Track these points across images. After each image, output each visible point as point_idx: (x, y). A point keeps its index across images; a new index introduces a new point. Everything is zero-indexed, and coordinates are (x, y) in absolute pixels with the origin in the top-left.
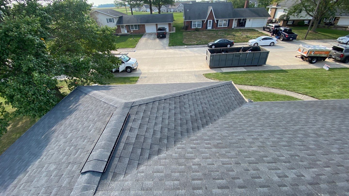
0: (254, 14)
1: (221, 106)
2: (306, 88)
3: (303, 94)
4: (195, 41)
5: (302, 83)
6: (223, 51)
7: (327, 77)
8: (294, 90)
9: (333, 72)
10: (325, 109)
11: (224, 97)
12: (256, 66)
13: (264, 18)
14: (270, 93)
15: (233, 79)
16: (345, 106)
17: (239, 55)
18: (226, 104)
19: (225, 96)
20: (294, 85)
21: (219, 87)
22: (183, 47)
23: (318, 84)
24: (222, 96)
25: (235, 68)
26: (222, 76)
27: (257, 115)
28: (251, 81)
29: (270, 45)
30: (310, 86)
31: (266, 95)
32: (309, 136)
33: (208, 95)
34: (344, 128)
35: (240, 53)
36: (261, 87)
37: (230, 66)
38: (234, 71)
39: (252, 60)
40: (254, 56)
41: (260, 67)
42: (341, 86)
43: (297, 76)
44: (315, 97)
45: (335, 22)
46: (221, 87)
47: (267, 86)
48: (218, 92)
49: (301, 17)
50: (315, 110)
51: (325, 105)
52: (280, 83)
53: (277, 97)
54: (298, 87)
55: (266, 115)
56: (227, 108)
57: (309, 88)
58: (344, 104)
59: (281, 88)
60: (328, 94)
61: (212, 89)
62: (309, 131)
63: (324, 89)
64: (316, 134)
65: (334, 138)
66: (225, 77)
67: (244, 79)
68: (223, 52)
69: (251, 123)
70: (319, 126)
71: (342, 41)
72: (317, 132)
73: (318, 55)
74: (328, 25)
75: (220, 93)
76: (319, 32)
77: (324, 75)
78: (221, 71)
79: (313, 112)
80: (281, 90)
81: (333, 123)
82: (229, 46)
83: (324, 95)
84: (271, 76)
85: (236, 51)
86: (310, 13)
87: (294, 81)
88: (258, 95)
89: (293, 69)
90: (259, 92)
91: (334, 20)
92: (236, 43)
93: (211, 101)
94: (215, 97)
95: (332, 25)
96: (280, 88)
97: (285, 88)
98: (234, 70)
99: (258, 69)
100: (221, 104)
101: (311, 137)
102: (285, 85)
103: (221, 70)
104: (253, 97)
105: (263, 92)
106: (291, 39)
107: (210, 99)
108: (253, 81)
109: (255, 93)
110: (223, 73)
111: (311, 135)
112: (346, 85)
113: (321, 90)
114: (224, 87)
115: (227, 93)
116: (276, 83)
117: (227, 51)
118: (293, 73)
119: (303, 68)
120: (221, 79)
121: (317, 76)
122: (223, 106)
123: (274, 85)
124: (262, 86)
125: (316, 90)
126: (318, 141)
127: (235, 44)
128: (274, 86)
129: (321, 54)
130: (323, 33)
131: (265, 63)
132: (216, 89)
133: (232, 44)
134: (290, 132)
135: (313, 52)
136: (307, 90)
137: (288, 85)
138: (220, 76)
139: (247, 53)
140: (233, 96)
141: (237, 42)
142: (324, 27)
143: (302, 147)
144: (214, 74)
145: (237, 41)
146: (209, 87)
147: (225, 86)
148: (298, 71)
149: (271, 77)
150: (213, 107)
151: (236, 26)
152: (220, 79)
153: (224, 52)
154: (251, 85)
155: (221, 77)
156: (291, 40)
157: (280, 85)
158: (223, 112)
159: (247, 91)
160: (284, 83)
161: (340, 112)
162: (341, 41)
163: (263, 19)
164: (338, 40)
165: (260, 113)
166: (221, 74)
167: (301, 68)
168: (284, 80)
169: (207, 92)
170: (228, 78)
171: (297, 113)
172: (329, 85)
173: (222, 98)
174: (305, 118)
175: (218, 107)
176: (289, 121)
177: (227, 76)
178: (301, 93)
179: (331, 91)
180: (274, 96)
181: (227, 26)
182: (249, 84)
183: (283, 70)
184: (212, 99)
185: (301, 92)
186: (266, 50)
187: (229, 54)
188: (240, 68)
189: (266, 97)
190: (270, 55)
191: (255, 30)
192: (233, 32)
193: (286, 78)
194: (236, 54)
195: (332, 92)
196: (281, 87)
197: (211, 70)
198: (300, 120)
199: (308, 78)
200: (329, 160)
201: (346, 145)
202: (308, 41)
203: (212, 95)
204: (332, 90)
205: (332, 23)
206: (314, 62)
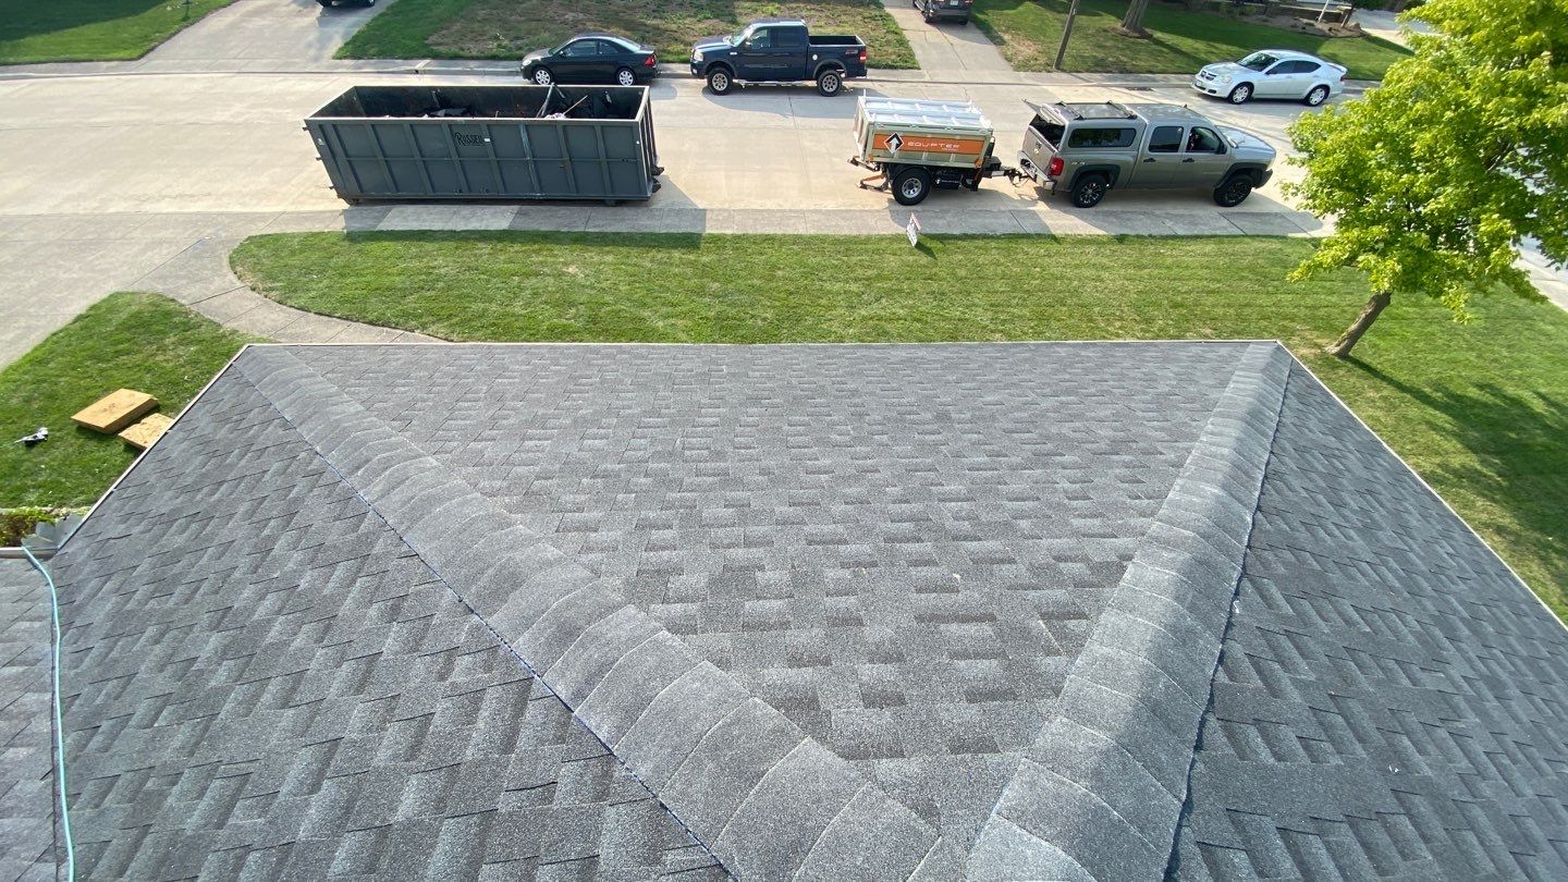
4: (497, 38)
9: (931, 259)
12: (600, 203)
17: (477, 132)
22: (403, 68)
25: (466, 210)
35: (478, 125)
39: (564, 169)
41: (627, 212)
71: (1213, 86)
73: (924, 159)
76: (1158, 35)
82: (627, 78)
84: (571, 269)
129: (936, 150)
133: (640, 69)
135: (895, 141)
139: (557, 125)
162: (1209, 83)
164: (1201, 75)
194: (450, 123)
206: (913, 194)
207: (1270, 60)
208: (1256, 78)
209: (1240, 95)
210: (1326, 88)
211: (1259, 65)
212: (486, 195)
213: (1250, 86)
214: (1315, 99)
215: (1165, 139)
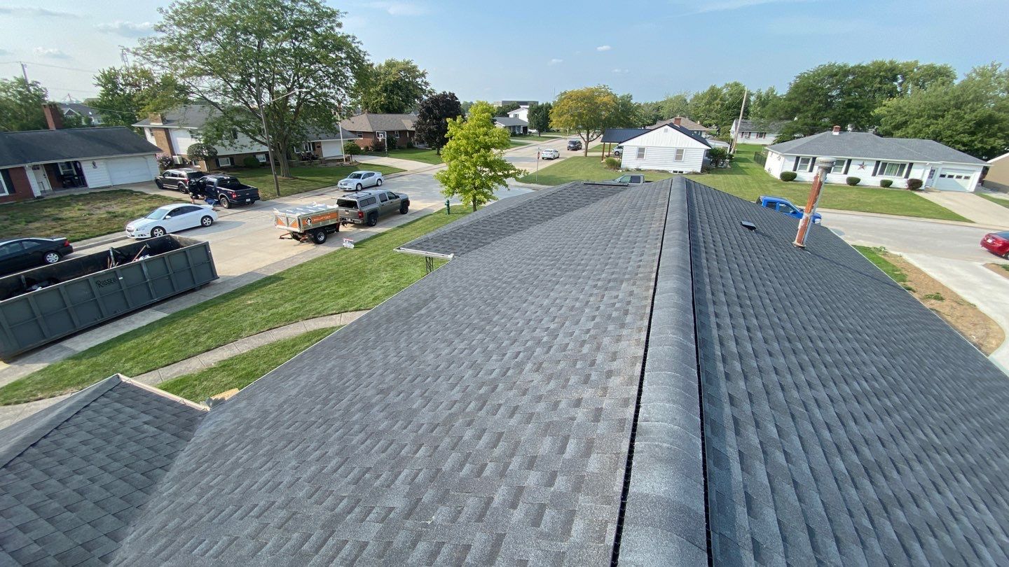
0: (102, 146)
1: (106, 487)
2: (338, 298)
3: (339, 313)
5: (324, 290)
6: (31, 282)
7: (359, 261)
8: (319, 313)
9: (363, 249)
10: (377, 328)
11: (109, 448)
12: (193, 290)
13: (143, 156)
14: (272, 346)
15: (133, 358)
16: (403, 306)
17: (113, 276)
18: (126, 466)
19: (109, 442)
20: (312, 302)
21: (67, 421)
23: (352, 281)
24: (98, 450)
25: (121, 322)
26: (82, 367)
27: (247, 434)
28: (202, 340)
29: (203, 226)
30: (342, 290)
31: (264, 356)
32: (372, 406)
33: (25, 484)
34: (414, 348)
35: (114, 272)
36: (240, 340)
37: (95, 323)
38: (122, 332)
39: (170, 279)
40: (169, 267)
41: (205, 291)
42: (388, 269)
43: (306, 280)
44: (362, 308)
45: (317, 152)
46: (79, 419)
47: (254, 331)
48: (70, 442)
49: (242, 146)
50: (364, 341)
51: (376, 319)
52: (281, 309)
53: (293, 346)
54: (322, 301)
55: (272, 416)
56: (138, 476)
57: (343, 295)
58: (400, 302)
59: (290, 322)
60: (379, 293)
61: (34, 450)
62: (369, 394)
63: (367, 286)
64: (381, 392)
65: (409, 378)
66: (95, 364)
67: (174, 341)
68: (34, 287)
69: (240, 470)
70: (380, 371)
71: (347, 187)
72: (380, 386)
73: (321, 224)
74: (308, 159)
75: (84, 443)
76: (299, 177)
77: (353, 258)
78: (65, 354)
79: (361, 347)
80: (292, 326)
81: (398, 351)
82: (53, 258)
83: (373, 297)
84: (249, 302)
85: (92, 267)
86: (259, 138)
87: (308, 292)
88: (242, 366)
89: (291, 266)
90: (242, 358)
91: (314, 149)
92: (78, 240)
93: (51, 497)
94: (63, 470)
95: (314, 158)
96: (286, 321)
97: (298, 317)
98: (123, 329)
99: (202, 298)
100: (107, 479)
101: (376, 404)
102: (295, 310)
103: (66, 349)
104: (231, 378)
105: (253, 351)
106: (248, 200)
107: (40, 493)
108: (206, 336)
109: (232, 364)
110: (78, 357)
111: (374, 401)
112: (395, 265)
113: (363, 289)
114: (90, 412)
115: (115, 424)
116: (272, 315)
117: (51, 277)
118: (295, 277)
119: (310, 259)
120: (83, 381)
121: (344, 266)
122: (118, 482)
123: (268, 322)
124: (241, 337)
125: (356, 294)
126: (388, 405)
127: (74, 245)
128: (271, 325)
129: (324, 220)
130: (308, 178)
131: (214, 276)
132: (57, 437)
133: (63, 249)
134: (337, 424)
135: (309, 221)
136: (342, 301)
137: (299, 307)
138: (71, 372)
139: (139, 264)
140: (146, 423)
141: (82, 239)
142: (303, 164)
143: (369, 442)
144: (39, 378)
145: (82, 234)
146: (14, 448)
147: (93, 404)
148: (303, 268)
149: (251, 305)
150: (73, 515)
151: (48, 187)
152: (78, 383)
153: (44, 284)
154: (208, 350)
155: (80, 374)
156: (248, 203)
157: (283, 314)
158: (128, 505)
159: (203, 372)
160: (288, 307)
161: (401, 321)
162: (345, 187)
163: (142, 159)
164: (339, 185)
165: (254, 420)
166: (71, 362)
167: (306, 261)
168: (285, 300)
169: (11, 476)
170: (112, 364)
171: (334, 366)
172: (371, 274)
173: (100, 455)
174: (352, 368)
175: (98, 497)
176: (327, 397)
177: (101, 359)
178: (334, 312)
179: (379, 285)
180: (283, 347)
181: (7, 193)
182: (200, 349)
183: (270, 278)
184: (50, 491)
185: (332, 310)
186: (195, 242)
187: (65, 286)
188: (142, 316)
189: (266, 360)
190: (214, 251)
191: (132, 192)
192: (49, 210)
193: (287, 292)
194: (94, 277)
195: (382, 287)
196: (288, 317)
197: (14, 366)
198: (345, 379)
199: (330, 276)
200: (417, 432)
201: (429, 379)
202: (287, 198)
203: (46, 472)
204: (379, 282)
205: (313, 154)
206: (322, 238)
207: (361, 175)
208: (360, 181)
209: (359, 188)
210: (380, 179)
211: (358, 176)
212: (114, 316)
213: (360, 184)
214: (379, 184)
215: (383, 198)
